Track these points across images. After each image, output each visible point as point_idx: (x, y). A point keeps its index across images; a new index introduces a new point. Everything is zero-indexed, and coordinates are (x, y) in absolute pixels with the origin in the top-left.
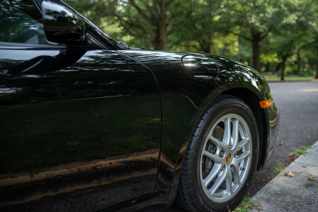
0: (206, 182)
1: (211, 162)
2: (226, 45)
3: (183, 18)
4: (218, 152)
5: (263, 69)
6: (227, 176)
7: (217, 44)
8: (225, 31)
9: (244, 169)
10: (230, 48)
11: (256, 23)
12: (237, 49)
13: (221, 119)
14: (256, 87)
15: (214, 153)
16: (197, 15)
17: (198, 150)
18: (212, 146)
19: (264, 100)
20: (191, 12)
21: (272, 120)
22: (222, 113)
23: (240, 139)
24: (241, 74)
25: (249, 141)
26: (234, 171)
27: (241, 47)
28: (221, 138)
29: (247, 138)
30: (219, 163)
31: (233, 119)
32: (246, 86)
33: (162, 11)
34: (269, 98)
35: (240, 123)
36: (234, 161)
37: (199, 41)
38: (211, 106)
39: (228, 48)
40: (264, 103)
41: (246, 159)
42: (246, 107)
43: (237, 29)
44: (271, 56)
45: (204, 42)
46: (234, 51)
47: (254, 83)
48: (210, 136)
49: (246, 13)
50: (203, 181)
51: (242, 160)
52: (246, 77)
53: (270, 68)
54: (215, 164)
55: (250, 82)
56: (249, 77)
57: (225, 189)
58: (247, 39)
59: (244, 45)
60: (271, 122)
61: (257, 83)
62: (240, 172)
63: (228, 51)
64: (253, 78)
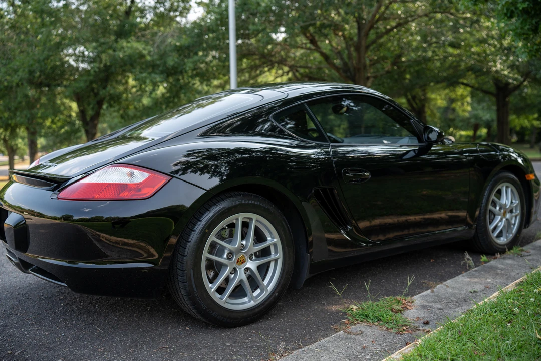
0: (492, 227)
1: (493, 215)
2: (452, 101)
3: (387, 66)
4: (498, 208)
5: (515, 139)
6: (504, 226)
7: (436, 99)
8: (452, 82)
9: (515, 224)
10: (457, 105)
11: (503, 70)
12: (469, 108)
13: (499, 187)
14: (522, 164)
15: (496, 207)
16: (409, 61)
17: (487, 205)
18: (494, 204)
19: (528, 174)
20: (400, 56)
21: (536, 192)
22: (501, 182)
23: (512, 202)
24: (509, 154)
25: (518, 204)
26: (509, 224)
27: (475, 105)
28: (500, 199)
29: (517, 202)
30: (499, 215)
31: (507, 187)
32: (514, 163)
33: (359, 58)
34: (533, 172)
35: (512, 190)
36: (508, 216)
37: (406, 96)
38: (494, 177)
39: (454, 105)
40: (529, 177)
41: (516, 217)
42: (516, 178)
43: (471, 79)
44: (527, 118)
45: (414, 98)
46: (464, 111)
47: (520, 161)
48: (493, 197)
49: (488, 55)
50: (489, 226)
51: (513, 216)
52: (513, 157)
53: (527, 138)
54: (496, 216)
55: (516, 160)
56: (516, 157)
57: (502, 236)
58: (486, 92)
59: (480, 102)
60: (535, 194)
61: (522, 161)
62: (512, 226)
63: (454, 110)
64: (519, 157)
